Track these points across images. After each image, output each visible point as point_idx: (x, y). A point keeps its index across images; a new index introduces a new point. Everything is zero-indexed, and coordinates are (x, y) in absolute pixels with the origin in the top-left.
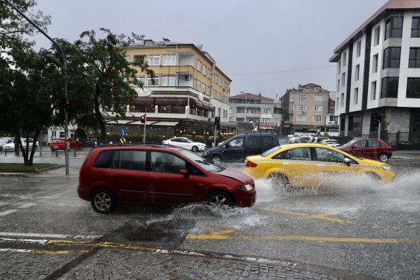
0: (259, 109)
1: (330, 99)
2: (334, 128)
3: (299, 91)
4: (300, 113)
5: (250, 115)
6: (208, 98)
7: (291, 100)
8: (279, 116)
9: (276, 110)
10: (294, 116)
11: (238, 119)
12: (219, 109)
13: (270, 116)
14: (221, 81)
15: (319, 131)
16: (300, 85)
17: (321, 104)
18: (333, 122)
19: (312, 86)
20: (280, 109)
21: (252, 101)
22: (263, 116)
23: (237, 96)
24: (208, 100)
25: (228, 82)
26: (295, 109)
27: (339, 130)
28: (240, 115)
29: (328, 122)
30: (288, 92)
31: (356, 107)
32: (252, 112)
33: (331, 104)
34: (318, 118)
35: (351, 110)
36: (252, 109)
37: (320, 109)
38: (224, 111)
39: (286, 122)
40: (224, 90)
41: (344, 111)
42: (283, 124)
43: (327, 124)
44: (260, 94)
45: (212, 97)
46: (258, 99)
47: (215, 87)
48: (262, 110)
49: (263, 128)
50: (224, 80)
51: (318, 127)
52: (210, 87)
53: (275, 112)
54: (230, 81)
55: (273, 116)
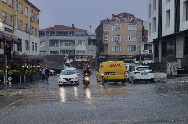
0: (73, 41)
1: (143, 28)
2: (148, 57)
3: (112, 20)
4: (115, 44)
5: (64, 47)
6: (12, 28)
7: (105, 31)
8: (94, 48)
9: (90, 41)
10: (109, 46)
11: (51, 52)
12: (27, 41)
13: (84, 48)
14: (27, 11)
15: (134, 60)
16: (113, 15)
17: (135, 33)
18: (148, 51)
19: (125, 15)
20: (94, 40)
21: (66, 34)
22: (78, 48)
23: (50, 28)
24: (11, 31)
25: (35, 11)
26: (109, 39)
27: (153, 58)
28: (54, 48)
29: (142, 51)
30: (102, 22)
31: (168, 30)
32: (66, 45)
33: (144, 33)
34: (133, 47)
35: (163, 35)
36: (66, 42)
37: (134, 39)
38: (33, 43)
39: (102, 53)
40: (31, 21)
41: (156, 37)
42: (98, 55)
43: (142, 53)
44: (73, 26)
45: (16, 28)
46: (71, 31)
47: (19, 17)
48: (76, 42)
49: (78, 60)
50: (31, 9)
51: (133, 57)
52: (13, 17)
53: (89, 44)
54: (39, 11)
55: (88, 48)
